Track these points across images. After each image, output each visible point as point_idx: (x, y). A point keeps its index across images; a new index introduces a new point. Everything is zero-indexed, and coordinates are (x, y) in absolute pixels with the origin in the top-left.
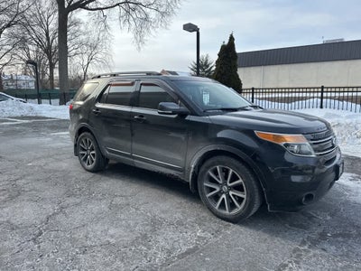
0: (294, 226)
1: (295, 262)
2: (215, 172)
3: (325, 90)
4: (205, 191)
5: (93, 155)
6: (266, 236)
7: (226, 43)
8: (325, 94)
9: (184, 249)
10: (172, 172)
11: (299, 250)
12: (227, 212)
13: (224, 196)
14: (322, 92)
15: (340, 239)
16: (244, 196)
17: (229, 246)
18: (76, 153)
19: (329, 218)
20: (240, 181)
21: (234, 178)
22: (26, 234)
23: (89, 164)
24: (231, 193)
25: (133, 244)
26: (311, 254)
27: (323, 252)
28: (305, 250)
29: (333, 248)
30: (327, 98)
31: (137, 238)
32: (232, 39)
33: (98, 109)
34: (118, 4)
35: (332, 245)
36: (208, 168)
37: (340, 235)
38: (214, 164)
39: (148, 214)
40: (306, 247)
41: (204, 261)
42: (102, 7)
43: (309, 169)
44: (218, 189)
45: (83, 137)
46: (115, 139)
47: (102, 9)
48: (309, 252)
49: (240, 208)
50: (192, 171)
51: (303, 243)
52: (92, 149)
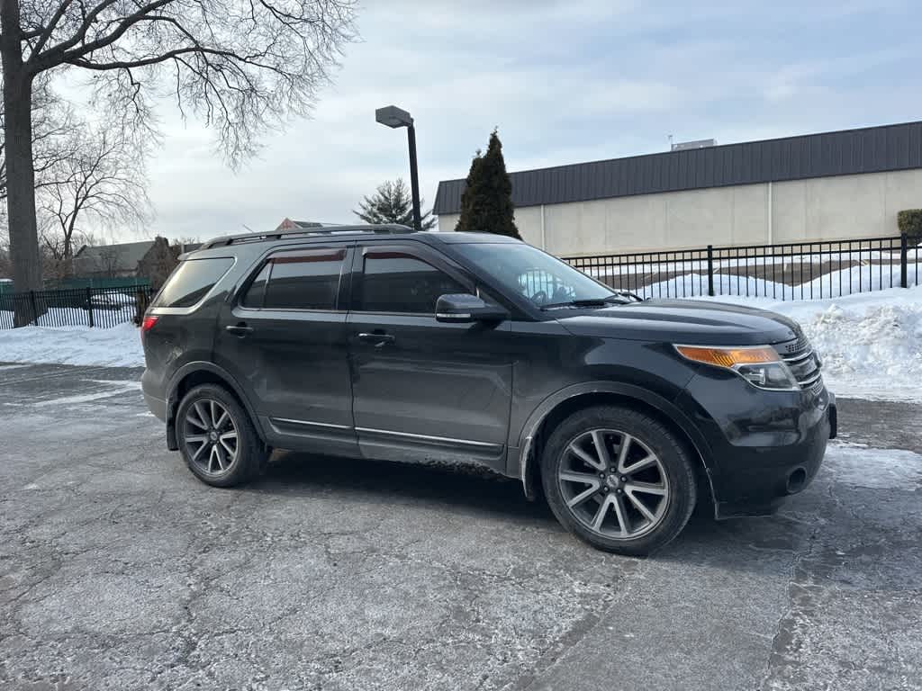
0: (766, 545)
1: (805, 612)
2: (588, 446)
3: (715, 254)
4: (564, 493)
5: (231, 442)
6: (721, 573)
7: (484, 153)
8: (716, 265)
9: (566, 624)
10: (470, 459)
11: (800, 590)
12: (623, 534)
13: (612, 498)
14: (710, 259)
15: (865, 558)
16: (665, 492)
17: (657, 604)
18: (174, 443)
19: (822, 521)
20: (652, 458)
21: (636, 453)
22: (152, 652)
23: (215, 466)
24: (628, 489)
25: (442, 632)
26: (826, 594)
27: (846, 587)
28: (811, 588)
29: (860, 576)
30: (721, 271)
31: (445, 619)
32: (495, 143)
33: (243, 323)
34: (171, 55)
35: (857, 571)
36: (569, 437)
37: (861, 550)
38: (583, 427)
39: (436, 564)
40: (811, 583)
41: (624, 640)
42: (128, 60)
43: (787, 416)
44: (596, 485)
45: (196, 397)
46: (299, 396)
47: (126, 66)
48: (820, 590)
49: (653, 520)
50: (527, 450)
51: (801, 576)
52: (227, 427)
